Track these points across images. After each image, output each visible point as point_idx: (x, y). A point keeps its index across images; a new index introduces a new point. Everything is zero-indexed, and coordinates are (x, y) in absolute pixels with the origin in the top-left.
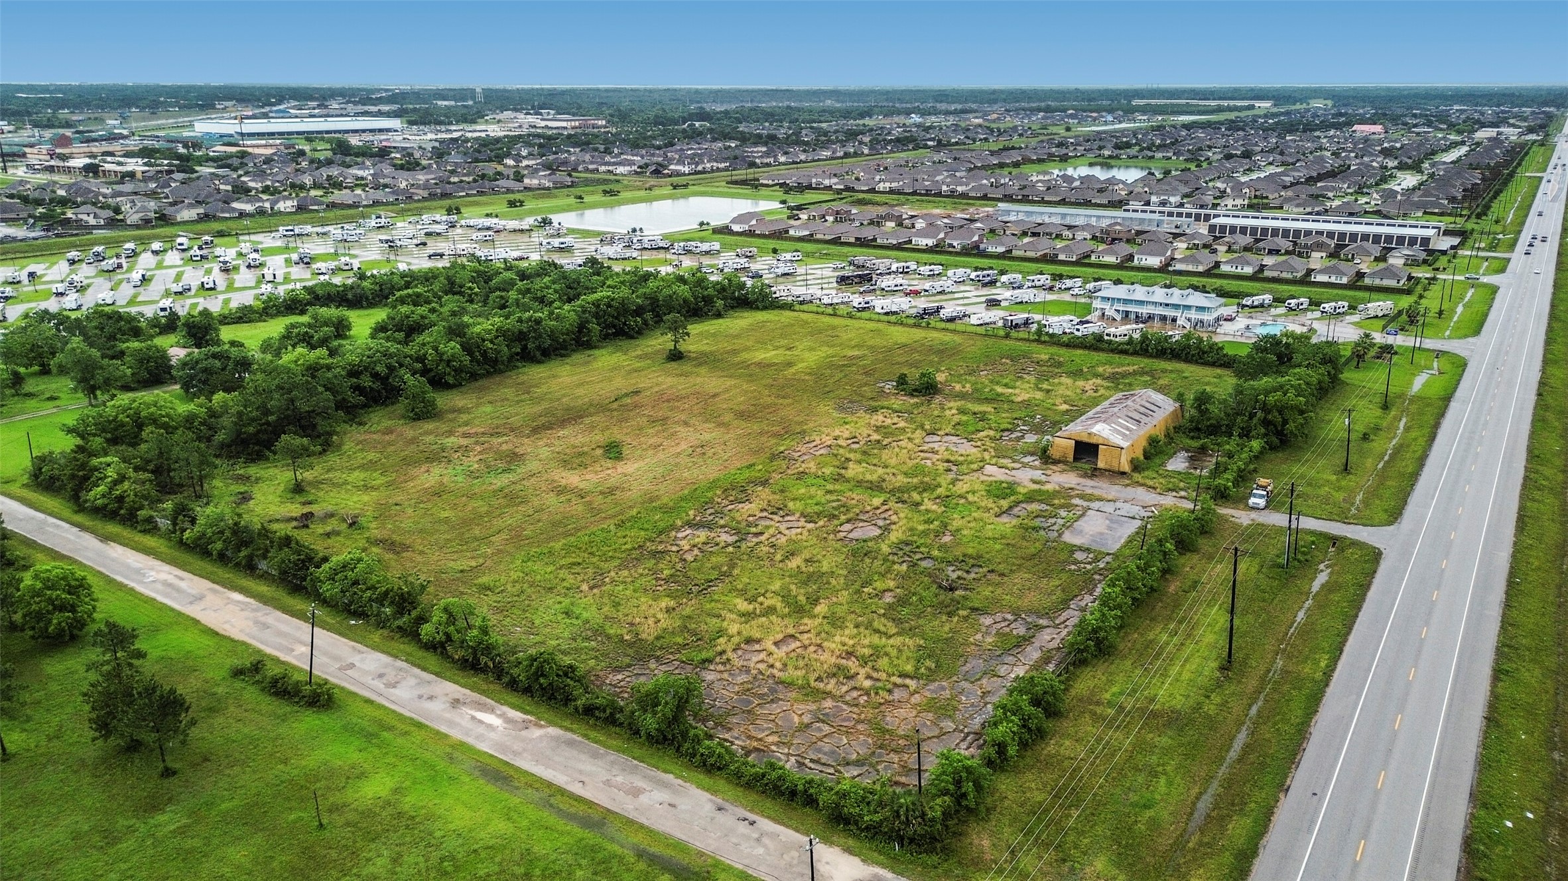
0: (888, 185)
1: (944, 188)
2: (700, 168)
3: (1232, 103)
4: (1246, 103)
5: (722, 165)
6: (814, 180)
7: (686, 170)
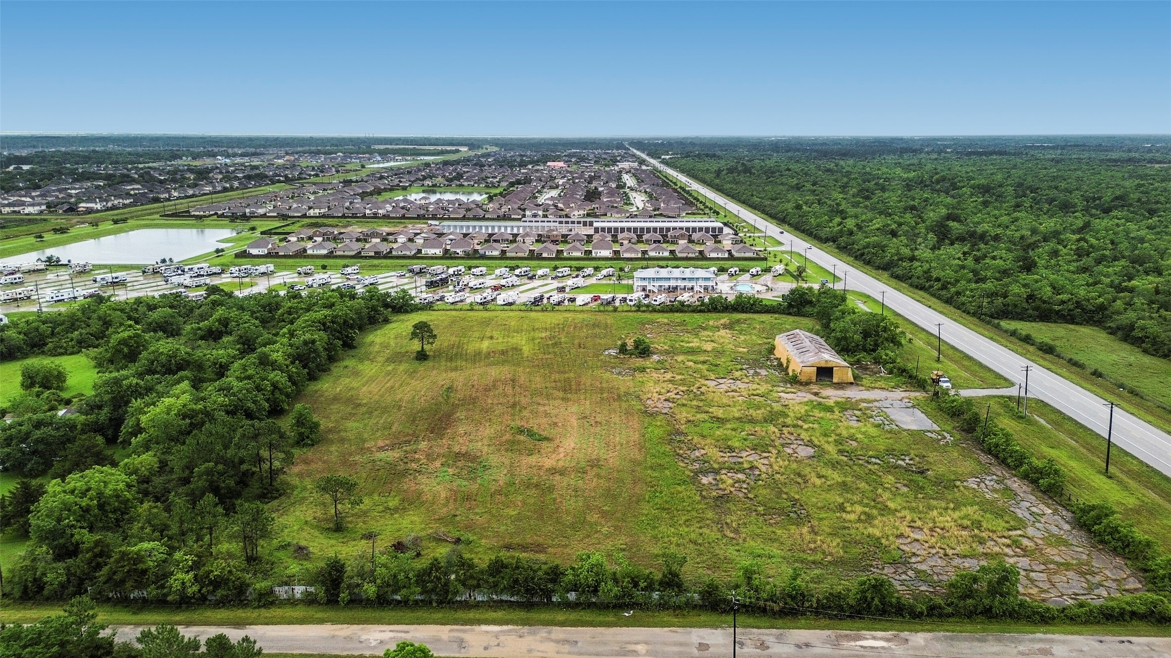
0: (317, 211)
1: (368, 212)
2: (110, 204)
3: (444, 148)
4: (454, 148)
5: (127, 202)
6: (247, 210)
7: (98, 206)
